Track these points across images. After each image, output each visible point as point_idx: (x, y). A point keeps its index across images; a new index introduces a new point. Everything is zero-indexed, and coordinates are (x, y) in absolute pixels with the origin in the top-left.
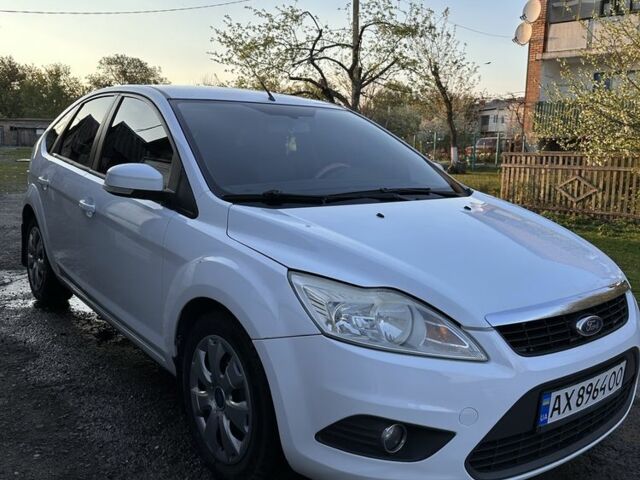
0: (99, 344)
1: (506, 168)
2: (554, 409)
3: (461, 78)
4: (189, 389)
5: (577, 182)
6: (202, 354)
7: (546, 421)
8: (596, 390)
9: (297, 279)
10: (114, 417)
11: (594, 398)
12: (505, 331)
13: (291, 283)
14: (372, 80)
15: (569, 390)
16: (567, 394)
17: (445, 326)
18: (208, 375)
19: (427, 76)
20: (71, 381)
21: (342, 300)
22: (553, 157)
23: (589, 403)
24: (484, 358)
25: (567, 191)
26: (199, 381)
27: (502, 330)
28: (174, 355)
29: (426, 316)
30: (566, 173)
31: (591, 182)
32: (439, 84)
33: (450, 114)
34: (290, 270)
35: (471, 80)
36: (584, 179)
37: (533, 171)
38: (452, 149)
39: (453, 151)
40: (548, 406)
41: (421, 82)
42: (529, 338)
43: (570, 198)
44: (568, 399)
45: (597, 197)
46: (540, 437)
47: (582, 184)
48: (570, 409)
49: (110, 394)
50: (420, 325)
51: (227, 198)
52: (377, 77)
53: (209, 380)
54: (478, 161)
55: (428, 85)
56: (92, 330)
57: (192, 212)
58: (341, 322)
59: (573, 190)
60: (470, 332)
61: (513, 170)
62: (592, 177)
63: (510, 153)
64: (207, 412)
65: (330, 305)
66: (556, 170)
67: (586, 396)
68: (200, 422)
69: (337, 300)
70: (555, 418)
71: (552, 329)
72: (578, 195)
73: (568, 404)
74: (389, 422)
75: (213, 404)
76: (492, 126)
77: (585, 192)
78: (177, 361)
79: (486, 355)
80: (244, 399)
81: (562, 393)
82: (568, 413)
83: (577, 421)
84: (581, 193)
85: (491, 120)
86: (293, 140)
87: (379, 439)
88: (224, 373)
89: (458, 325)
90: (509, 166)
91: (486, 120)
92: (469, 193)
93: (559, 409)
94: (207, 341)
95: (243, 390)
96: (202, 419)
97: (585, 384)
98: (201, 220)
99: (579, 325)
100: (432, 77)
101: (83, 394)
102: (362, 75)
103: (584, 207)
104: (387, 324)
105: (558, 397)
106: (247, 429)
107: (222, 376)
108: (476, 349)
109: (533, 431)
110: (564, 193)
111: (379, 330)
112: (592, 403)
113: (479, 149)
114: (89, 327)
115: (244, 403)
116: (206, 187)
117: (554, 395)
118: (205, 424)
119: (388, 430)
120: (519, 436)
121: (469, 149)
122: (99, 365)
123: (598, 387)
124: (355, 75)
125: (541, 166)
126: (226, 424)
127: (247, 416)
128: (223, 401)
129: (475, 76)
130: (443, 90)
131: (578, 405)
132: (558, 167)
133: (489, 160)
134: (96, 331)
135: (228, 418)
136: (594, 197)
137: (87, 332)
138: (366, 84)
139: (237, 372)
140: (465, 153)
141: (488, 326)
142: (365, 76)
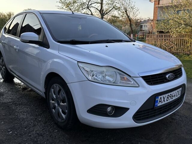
0: (23, 91)
1: (147, 39)
2: (160, 102)
3: (134, 13)
4: (49, 101)
5: (168, 43)
6: (53, 90)
7: (157, 105)
8: (173, 96)
9: (80, 65)
10: (27, 111)
11: (172, 99)
12: (145, 78)
13: (78, 66)
14: (107, 13)
15: (164, 96)
16: (163, 97)
17: (126, 77)
18: (54, 96)
19: (123, 12)
20: (13, 102)
21: (94, 70)
22: (161, 35)
23: (170, 100)
24: (138, 86)
25: (166, 46)
26: (52, 99)
27: (143, 77)
28: (44, 92)
29: (120, 74)
30: (165, 40)
31: (172, 43)
32: (127, 15)
33: (130, 24)
34: (78, 62)
35: (137, 13)
36: (171, 41)
37: (155, 40)
38: (131, 35)
39: (132, 35)
40: (158, 100)
41: (121, 14)
42: (152, 80)
43: (166, 48)
44: (164, 99)
45: (174, 48)
46: (155, 110)
47: (170, 43)
48: (165, 102)
49: (26, 105)
50: (119, 77)
51: (59, 42)
52: (108, 12)
53: (55, 98)
54: (139, 38)
55: (124, 15)
56: (21, 87)
57: (48, 47)
58: (94, 77)
59: (167, 46)
60: (133, 78)
61: (149, 40)
62: (173, 41)
63: (148, 35)
64: (54, 107)
65: (91, 72)
66: (162, 39)
67: (169, 98)
68: (53, 110)
69: (93, 70)
70: (160, 104)
71: (159, 77)
72: (169, 47)
73: (164, 100)
74: (109, 106)
75: (56, 105)
76: (143, 28)
77: (171, 46)
78: (45, 93)
79: (138, 85)
80: (66, 102)
81: (162, 96)
82: (164, 103)
83: (166, 106)
84: (170, 46)
85: (143, 26)
86: (80, 26)
87: (106, 111)
88: (59, 95)
89: (130, 76)
90: (148, 38)
91: (141, 26)
92: (135, 41)
93: (161, 101)
94: (54, 86)
95: (65, 99)
96: (54, 110)
97: (169, 94)
98: (51, 49)
99: (167, 76)
100: (125, 12)
101: (17, 105)
102: (104, 12)
103: (170, 50)
104: (108, 77)
105: (161, 98)
106: (66, 111)
107: (59, 96)
108: (135, 83)
109: (153, 108)
110: (165, 46)
111: (106, 79)
112: (171, 100)
113: (140, 35)
114: (19, 87)
115: (66, 104)
116: (52, 39)
117: (160, 97)
118: (54, 111)
119: (109, 108)
120: (149, 110)
121: (136, 35)
122: (22, 97)
123: (173, 95)
124: (101, 12)
125: (158, 38)
126: (60, 110)
127: (67, 107)
128: (59, 104)
129: (138, 12)
130: (128, 17)
131: (167, 101)
132: (163, 38)
133: (143, 38)
134: (22, 88)
135: (61, 109)
136: (173, 47)
137: (19, 88)
138: (105, 15)
139: (63, 94)
140: (135, 36)
141: (139, 76)
142: (105, 12)
